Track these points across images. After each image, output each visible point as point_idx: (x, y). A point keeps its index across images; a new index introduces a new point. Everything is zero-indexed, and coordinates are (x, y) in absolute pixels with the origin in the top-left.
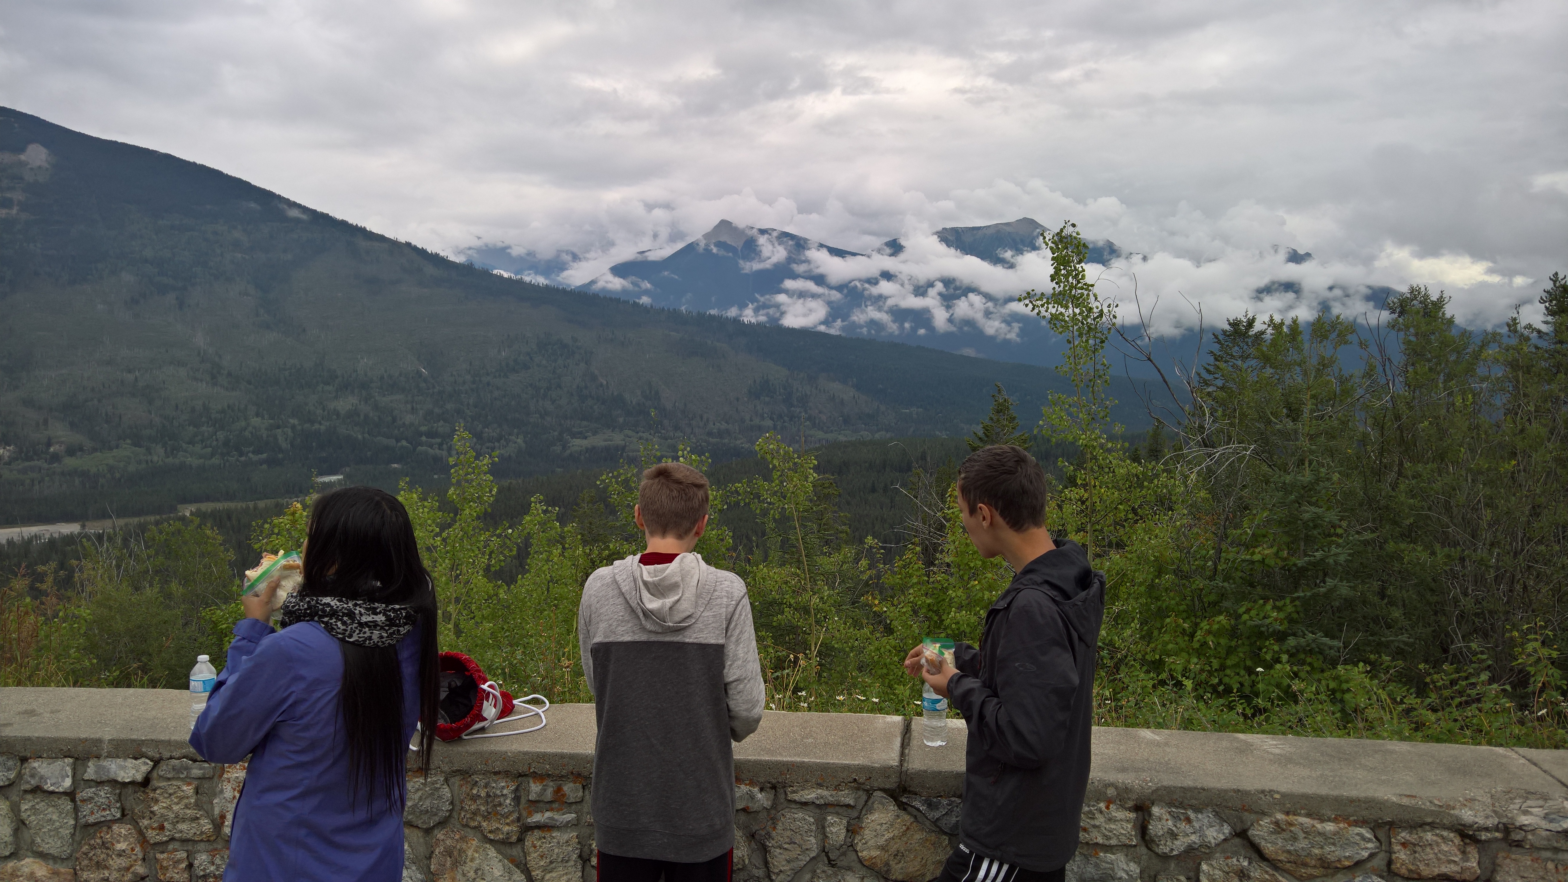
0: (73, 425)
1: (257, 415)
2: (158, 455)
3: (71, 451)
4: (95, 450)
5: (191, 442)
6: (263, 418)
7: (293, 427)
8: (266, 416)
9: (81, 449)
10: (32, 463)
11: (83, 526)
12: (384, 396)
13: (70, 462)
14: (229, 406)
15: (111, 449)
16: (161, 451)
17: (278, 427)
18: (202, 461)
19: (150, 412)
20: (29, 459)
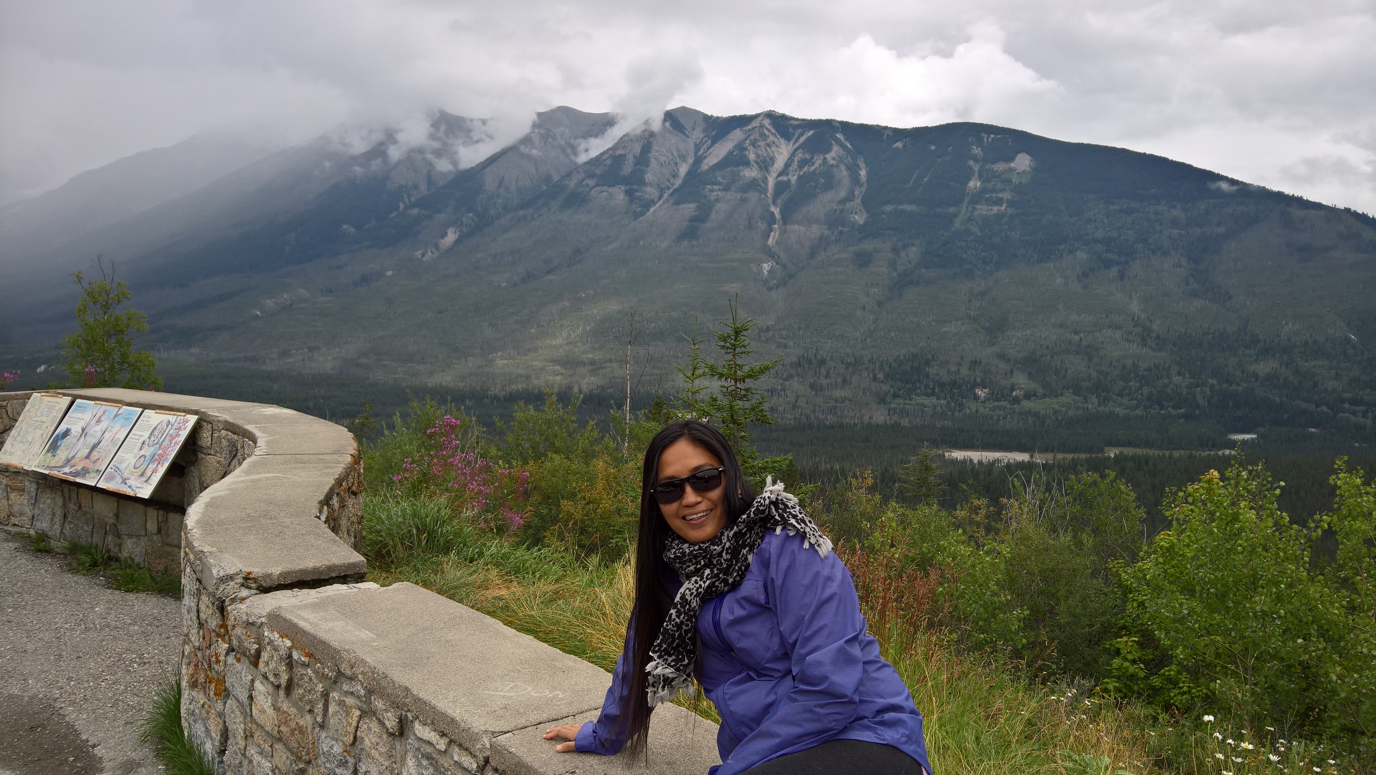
0: (1030, 376)
1: (1179, 374)
2: (1093, 404)
3: (1028, 396)
4: (1045, 396)
5: (1120, 395)
6: (1184, 377)
7: (1212, 386)
8: (1187, 376)
9: (1035, 395)
10: (1000, 403)
11: (1032, 456)
12: (1307, 361)
13: (1027, 404)
14: (1155, 365)
15: (1056, 396)
16: (1095, 400)
17: (1197, 386)
18: (1128, 411)
19: (1089, 367)
20: (997, 400)
